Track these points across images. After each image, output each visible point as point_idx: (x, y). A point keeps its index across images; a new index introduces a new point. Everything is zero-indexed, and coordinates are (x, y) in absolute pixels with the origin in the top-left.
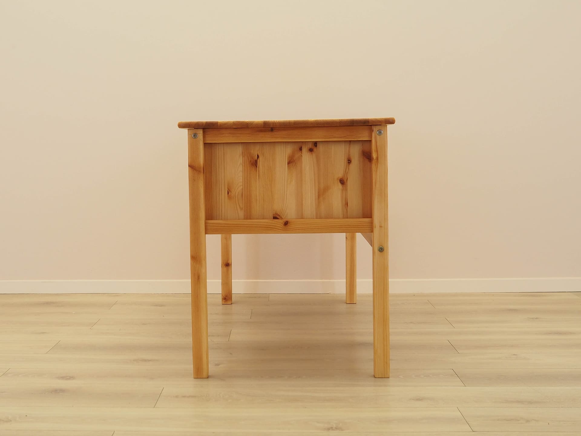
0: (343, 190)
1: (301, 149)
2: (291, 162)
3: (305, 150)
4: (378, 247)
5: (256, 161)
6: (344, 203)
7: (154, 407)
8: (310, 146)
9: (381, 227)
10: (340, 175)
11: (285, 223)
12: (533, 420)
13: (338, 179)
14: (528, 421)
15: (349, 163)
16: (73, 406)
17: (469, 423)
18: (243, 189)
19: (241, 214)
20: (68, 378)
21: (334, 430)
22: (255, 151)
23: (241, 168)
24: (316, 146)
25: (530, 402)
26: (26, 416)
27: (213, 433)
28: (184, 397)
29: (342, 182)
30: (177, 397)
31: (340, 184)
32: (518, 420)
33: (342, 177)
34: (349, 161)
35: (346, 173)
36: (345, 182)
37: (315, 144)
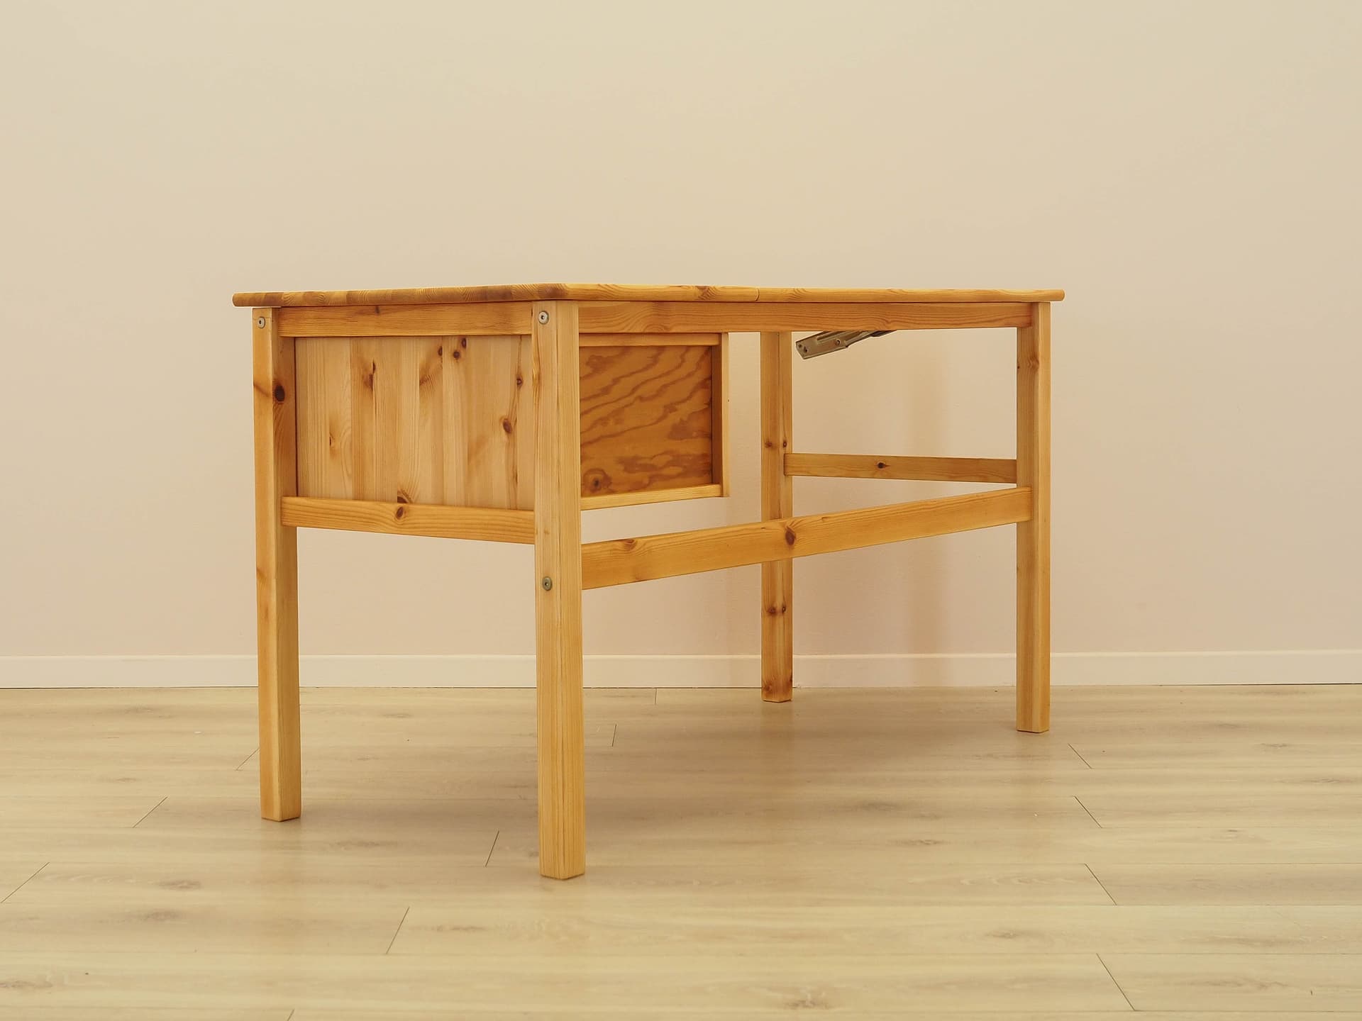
0: (508, 445)
1: (440, 352)
2: (426, 380)
3: (447, 355)
4: (542, 576)
5: (371, 377)
6: (511, 474)
7: (387, 953)
8: (454, 345)
9: (546, 532)
10: (504, 413)
11: (398, 512)
12: (1276, 983)
13: (501, 419)
14: (1262, 986)
15: (518, 384)
16: (196, 951)
17: (1124, 990)
18: (351, 435)
19: (349, 489)
20: (185, 884)
21: (807, 1007)
22: (372, 352)
23: (348, 390)
24: (464, 346)
25: (1269, 943)
26: (87, 974)
27: (526, 1013)
28: (456, 929)
29: (508, 427)
30: (440, 929)
31: (503, 431)
32: (1240, 985)
33: (507, 417)
34: (519, 382)
35: (514, 406)
36: (513, 426)
37: (463, 341)
